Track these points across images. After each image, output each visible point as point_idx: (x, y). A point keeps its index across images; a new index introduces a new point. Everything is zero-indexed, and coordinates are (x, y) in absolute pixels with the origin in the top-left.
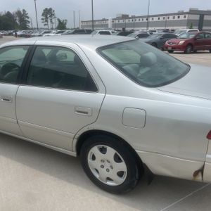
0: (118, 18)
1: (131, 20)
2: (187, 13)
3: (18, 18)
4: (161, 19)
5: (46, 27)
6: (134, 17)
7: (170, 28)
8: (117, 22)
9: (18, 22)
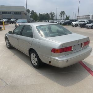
3: (50, 16)
5: (61, 19)
9: (50, 17)
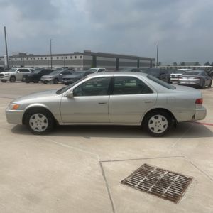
0: (15, 56)
1: (29, 58)
2: (82, 54)
4: (60, 58)
6: (31, 56)
7: (69, 67)
8: (14, 59)
